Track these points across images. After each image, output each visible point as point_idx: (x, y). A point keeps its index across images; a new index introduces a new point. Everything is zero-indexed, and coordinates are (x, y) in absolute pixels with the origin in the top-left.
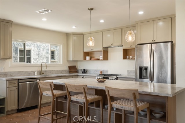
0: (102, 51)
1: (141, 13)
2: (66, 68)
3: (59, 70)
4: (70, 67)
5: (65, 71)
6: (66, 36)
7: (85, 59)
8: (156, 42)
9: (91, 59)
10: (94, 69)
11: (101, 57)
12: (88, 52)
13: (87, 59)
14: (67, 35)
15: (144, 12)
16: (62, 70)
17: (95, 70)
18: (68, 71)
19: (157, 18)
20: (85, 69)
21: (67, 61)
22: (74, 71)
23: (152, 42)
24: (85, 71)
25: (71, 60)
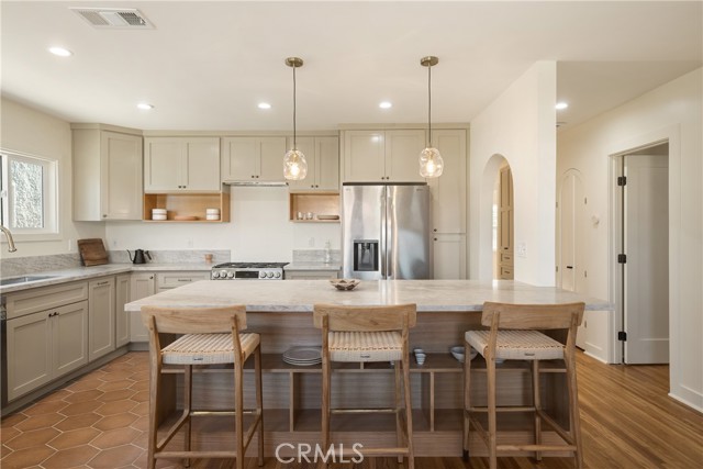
0: (219, 195)
1: (385, 105)
2: (71, 248)
3: (47, 257)
4: (82, 244)
5: (68, 258)
6: (70, 132)
7: (150, 216)
8: (390, 181)
9: (168, 218)
10: (179, 249)
11: (211, 214)
12: (156, 195)
13: (154, 217)
14: (73, 130)
15: (393, 105)
16: (57, 256)
17: (180, 252)
18: (78, 258)
19: (394, 124)
20: (145, 250)
21: (74, 221)
22: (98, 257)
23: (381, 181)
24: (141, 257)
25: (98, 218)
